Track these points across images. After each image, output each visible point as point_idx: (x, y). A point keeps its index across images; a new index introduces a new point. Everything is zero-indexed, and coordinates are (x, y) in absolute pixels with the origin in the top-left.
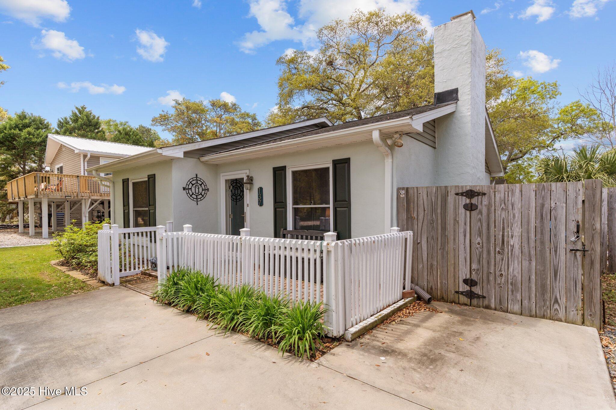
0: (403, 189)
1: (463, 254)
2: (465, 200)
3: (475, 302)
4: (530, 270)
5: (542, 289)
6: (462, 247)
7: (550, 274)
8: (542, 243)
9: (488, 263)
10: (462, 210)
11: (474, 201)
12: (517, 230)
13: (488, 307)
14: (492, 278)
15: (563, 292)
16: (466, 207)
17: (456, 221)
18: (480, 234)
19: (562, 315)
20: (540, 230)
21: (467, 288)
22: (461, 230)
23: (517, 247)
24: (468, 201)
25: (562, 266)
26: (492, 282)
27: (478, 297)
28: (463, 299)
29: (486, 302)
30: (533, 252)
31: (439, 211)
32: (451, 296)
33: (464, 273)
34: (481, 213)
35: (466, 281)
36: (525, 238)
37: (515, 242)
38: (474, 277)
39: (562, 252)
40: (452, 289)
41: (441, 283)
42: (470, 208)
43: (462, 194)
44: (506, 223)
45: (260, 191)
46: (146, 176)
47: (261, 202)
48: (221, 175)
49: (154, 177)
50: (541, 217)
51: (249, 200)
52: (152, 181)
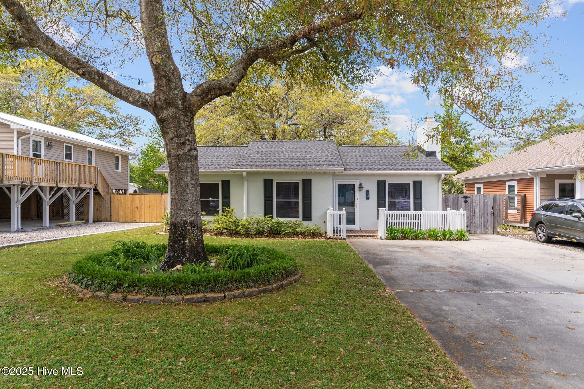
2: (464, 199)
4: (481, 220)
5: (484, 226)
7: (486, 221)
8: (484, 212)
10: (463, 202)
11: (467, 199)
12: (478, 209)
13: (471, 233)
14: (472, 224)
15: (489, 226)
16: (465, 202)
17: (461, 206)
19: (489, 232)
20: (484, 209)
23: (478, 214)
25: (489, 218)
27: (468, 231)
30: (482, 215)
31: (456, 203)
34: (469, 203)
36: (480, 211)
37: (478, 212)
39: (489, 215)
42: (466, 202)
43: (463, 197)
44: (476, 207)
45: (367, 192)
46: (299, 180)
47: (368, 198)
48: (334, 181)
49: (310, 181)
50: (484, 205)
51: (359, 196)
52: (307, 183)
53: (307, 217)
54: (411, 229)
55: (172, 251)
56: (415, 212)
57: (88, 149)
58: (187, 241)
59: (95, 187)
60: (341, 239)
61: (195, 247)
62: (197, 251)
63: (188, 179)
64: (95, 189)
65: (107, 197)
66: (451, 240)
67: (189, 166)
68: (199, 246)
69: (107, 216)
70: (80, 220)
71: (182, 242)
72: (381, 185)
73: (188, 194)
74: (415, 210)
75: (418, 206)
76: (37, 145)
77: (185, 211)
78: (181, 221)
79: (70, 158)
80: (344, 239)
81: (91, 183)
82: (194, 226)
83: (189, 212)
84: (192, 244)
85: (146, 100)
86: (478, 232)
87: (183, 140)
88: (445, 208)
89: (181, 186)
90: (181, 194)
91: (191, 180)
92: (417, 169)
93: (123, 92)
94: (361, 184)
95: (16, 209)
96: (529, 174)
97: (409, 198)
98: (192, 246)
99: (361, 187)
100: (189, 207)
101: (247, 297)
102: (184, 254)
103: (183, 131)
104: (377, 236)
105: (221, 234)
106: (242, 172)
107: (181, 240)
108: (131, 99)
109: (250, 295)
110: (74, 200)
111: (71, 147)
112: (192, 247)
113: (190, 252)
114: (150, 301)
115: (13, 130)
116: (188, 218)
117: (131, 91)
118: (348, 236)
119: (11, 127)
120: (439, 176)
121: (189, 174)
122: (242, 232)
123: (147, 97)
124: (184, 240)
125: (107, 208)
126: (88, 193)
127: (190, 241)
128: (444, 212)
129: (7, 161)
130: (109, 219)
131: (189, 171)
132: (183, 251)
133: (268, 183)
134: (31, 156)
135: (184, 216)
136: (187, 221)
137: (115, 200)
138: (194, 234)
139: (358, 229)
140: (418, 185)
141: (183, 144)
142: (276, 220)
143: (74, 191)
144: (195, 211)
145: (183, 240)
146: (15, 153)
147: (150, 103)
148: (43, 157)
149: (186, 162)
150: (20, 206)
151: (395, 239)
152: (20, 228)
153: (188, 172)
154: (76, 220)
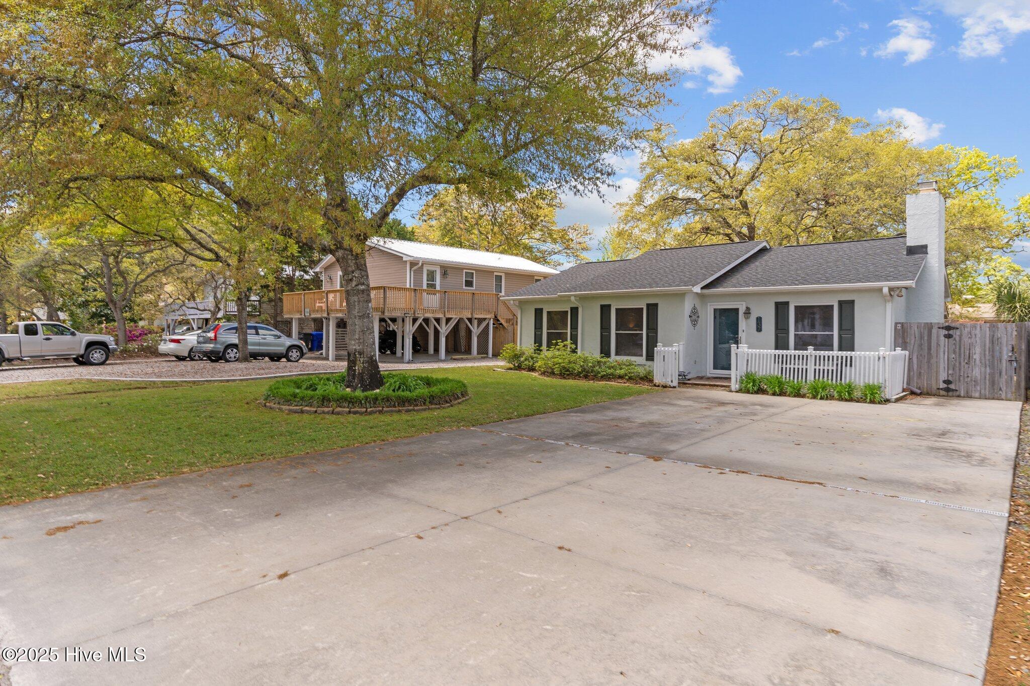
0: (900, 323)
1: (943, 365)
2: (944, 331)
3: (950, 393)
4: (985, 372)
5: (993, 383)
6: (942, 360)
7: (997, 376)
8: (993, 357)
9: (960, 370)
10: (942, 338)
11: (951, 332)
12: (978, 350)
13: (959, 396)
14: (962, 379)
15: (1004, 383)
16: (945, 336)
17: (938, 345)
18: (954, 352)
20: (992, 350)
21: (945, 386)
22: (942, 350)
23: (978, 360)
24: (947, 333)
25: (1004, 370)
26: (962, 381)
27: (953, 390)
28: (942, 393)
29: (958, 393)
30: (987, 362)
31: (926, 338)
32: (934, 392)
33: (943, 376)
34: (955, 339)
35: (944, 382)
36: (983, 354)
37: (977, 357)
38: (950, 378)
39: (1004, 362)
40: (934, 387)
41: (927, 384)
42: (948, 336)
43: (943, 328)
44: (971, 346)
45: (759, 320)
46: (641, 305)
47: (759, 329)
48: (709, 304)
49: (656, 305)
50: (992, 342)
51: (745, 326)
52: (653, 308)
53: (651, 355)
57: (495, 274)
59: (496, 317)
64: (496, 319)
65: (510, 328)
66: (847, 401)
67: (356, 300)
70: (481, 353)
72: (781, 308)
74: (840, 349)
75: (847, 344)
76: (431, 276)
77: (354, 340)
79: (472, 286)
80: (673, 387)
81: (489, 312)
82: (361, 355)
83: (357, 342)
86: (976, 394)
87: (350, 277)
90: (352, 325)
91: (358, 313)
94: (748, 309)
97: (831, 329)
98: (359, 373)
99: (747, 312)
100: (357, 338)
102: (355, 379)
103: (350, 269)
104: (729, 386)
110: (476, 331)
111: (473, 273)
115: (406, 261)
118: (679, 383)
119: (404, 259)
121: (357, 308)
125: (511, 340)
126: (488, 324)
127: (358, 368)
129: (389, 293)
134: (425, 287)
136: (356, 350)
138: (361, 362)
140: (847, 308)
141: (351, 280)
142: (614, 358)
143: (476, 321)
145: (354, 366)
146: (408, 286)
148: (438, 288)
149: (353, 296)
151: (757, 392)
152: (411, 359)
154: (478, 353)
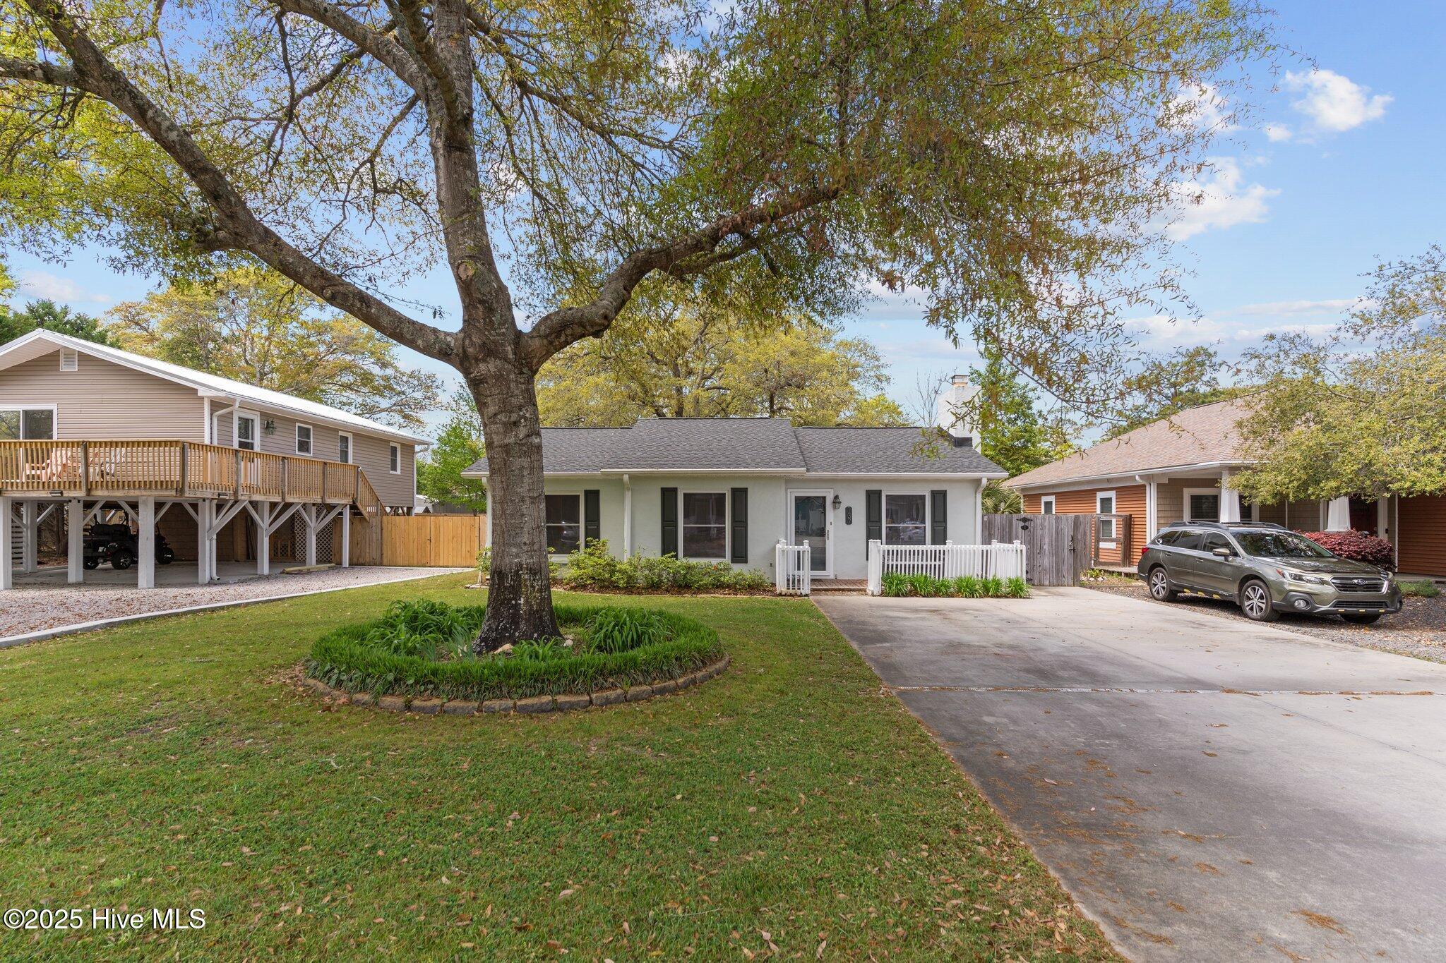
0: (986, 515)
2: (1022, 524)
4: (1052, 561)
5: (1058, 571)
7: (1061, 564)
8: (1058, 547)
9: (1034, 559)
10: (1020, 529)
11: (1026, 523)
12: (1047, 540)
13: (1034, 585)
14: (1035, 568)
15: (1066, 571)
16: (1023, 528)
17: (1017, 536)
18: (1029, 543)
19: (1066, 583)
20: (1057, 541)
23: (1047, 550)
25: (1066, 557)
26: (1035, 571)
29: (1032, 582)
30: (1054, 551)
31: (1007, 530)
34: (1030, 531)
36: (1051, 545)
37: (1046, 547)
39: (1066, 551)
42: (1025, 528)
43: (1020, 520)
44: (1042, 536)
45: (849, 511)
46: (725, 489)
47: (849, 521)
49: (745, 491)
50: (1057, 533)
51: (833, 519)
52: (740, 495)
53: (740, 555)
54: (926, 577)
55: (495, 618)
56: (934, 547)
57: (341, 433)
58: (522, 601)
59: (354, 502)
60: (801, 595)
61: (537, 611)
62: (540, 618)
63: (523, 489)
64: (354, 507)
65: (374, 522)
66: (998, 597)
68: (544, 610)
69: (375, 554)
70: (325, 562)
71: (513, 602)
72: (873, 498)
73: (523, 515)
74: (934, 543)
75: (940, 536)
76: (246, 426)
77: (518, 546)
78: (511, 564)
79: (308, 450)
80: (806, 595)
81: (346, 495)
82: (535, 574)
83: (525, 548)
84: (532, 606)
85: (448, 345)
86: (1047, 583)
87: (514, 417)
88: (987, 540)
89: (512, 502)
90: (512, 516)
91: (529, 490)
92: (938, 470)
93: (405, 330)
94: (836, 497)
95: (207, 543)
96: (1137, 477)
97: (923, 521)
98: (531, 609)
99: (836, 501)
100: (525, 540)
101: (630, 701)
102: (517, 624)
103: (514, 401)
104: (865, 590)
105: (584, 587)
106: (622, 474)
107: (510, 600)
108: (420, 342)
109: (636, 698)
110: (314, 526)
111: (308, 430)
112: (531, 612)
113: (527, 621)
114: (455, 710)
115: (202, 398)
116: (524, 559)
117: (421, 329)
118: (813, 590)
119: (200, 394)
120: (979, 481)
122: (621, 584)
123: (449, 339)
124: (517, 598)
125: (375, 540)
126: (341, 514)
127: (527, 602)
128: (985, 547)
129: (192, 455)
130: (378, 561)
131: (525, 473)
132: (515, 619)
133: (668, 495)
134: (236, 446)
135: (517, 555)
136: (521, 565)
137: (389, 526)
138: (534, 587)
139: (832, 577)
140: (940, 498)
141: (516, 424)
142: (683, 561)
143: (314, 509)
144: (536, 547)
145: (514, 599)
146: (207, 441)
147: (455, 351)
148: (257, 449)
149: (520, 457)
150: (215, 537)
151: (897, 595)
153: (523, 476)
154: (318, 562)
